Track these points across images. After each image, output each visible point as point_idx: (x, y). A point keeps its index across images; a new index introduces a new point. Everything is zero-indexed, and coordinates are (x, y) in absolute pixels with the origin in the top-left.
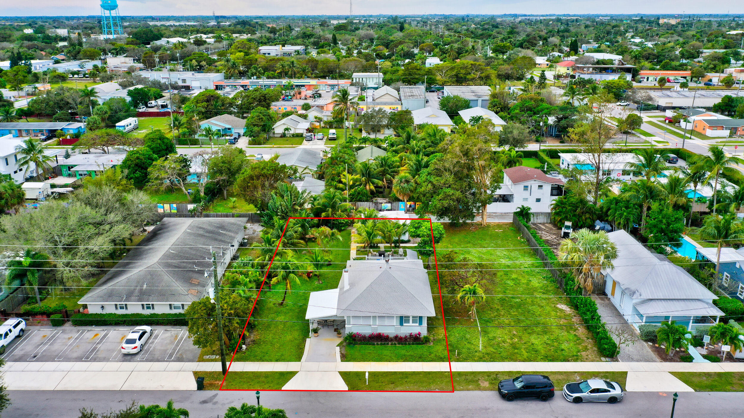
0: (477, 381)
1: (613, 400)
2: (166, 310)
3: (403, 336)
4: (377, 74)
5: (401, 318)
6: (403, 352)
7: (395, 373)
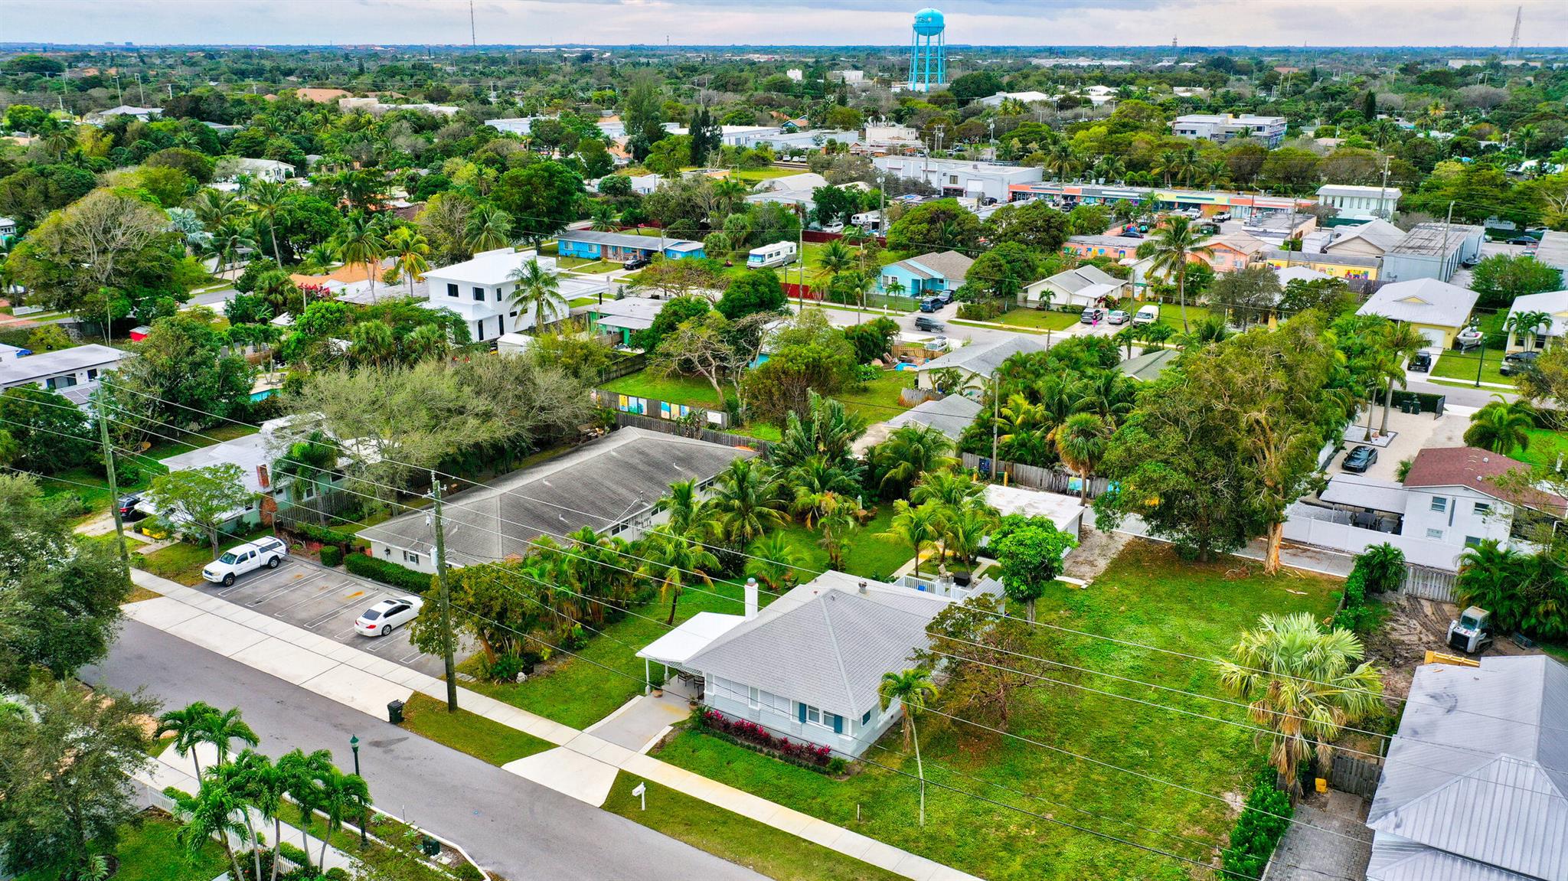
4: (1379, 189)
5: (803, 707)
6: (769, 774)
7: (712, 807)
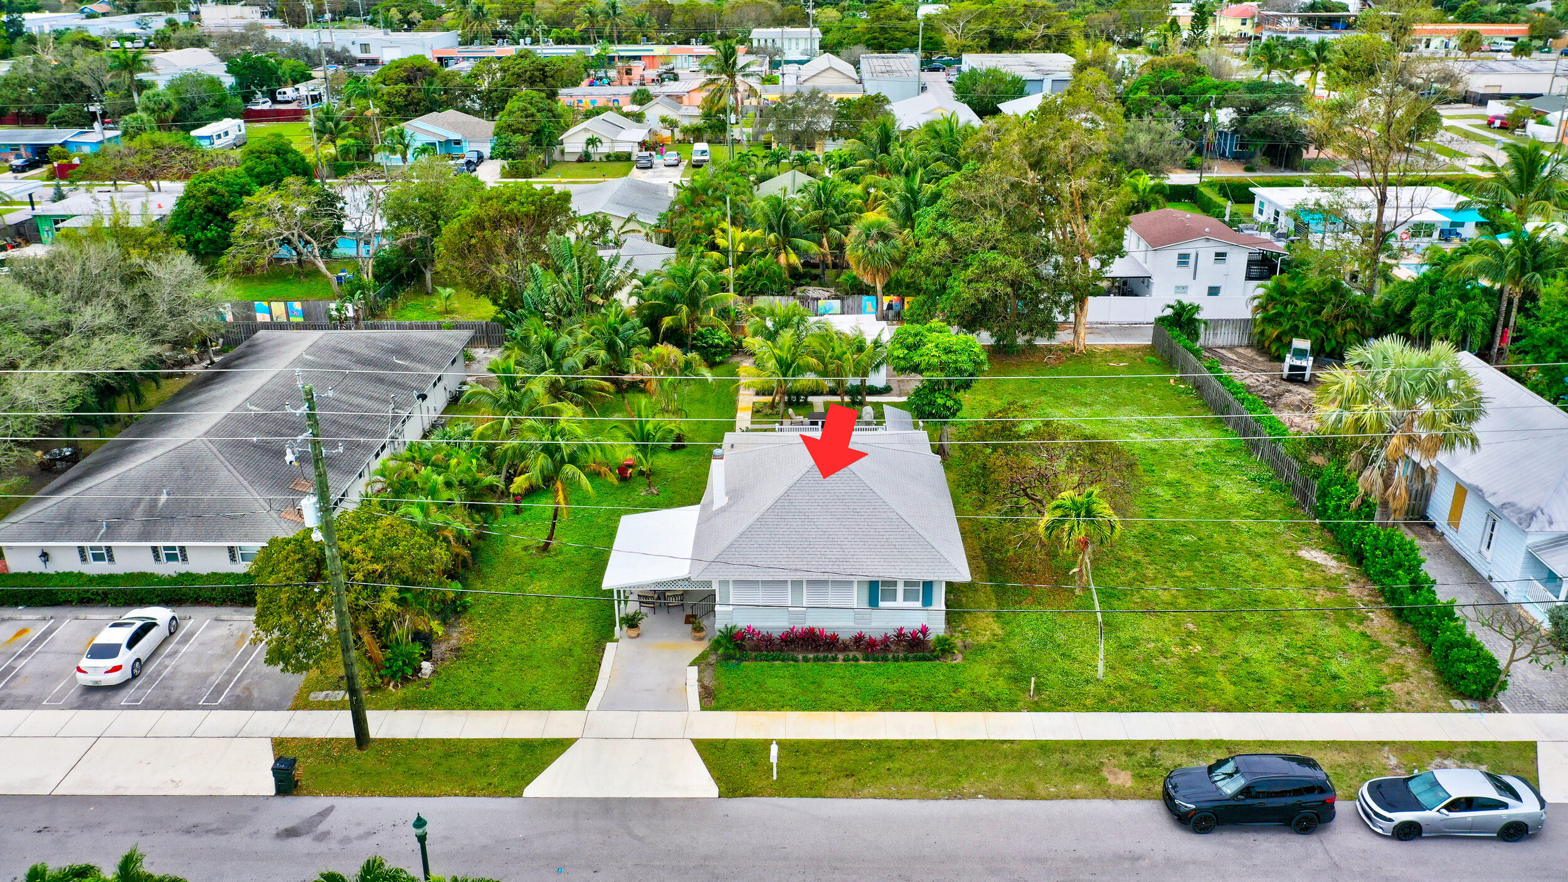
0: (1097, 769)
1: (1515, 832)
2: (222, 565)
3: (878, 636)
4: (808, 30)
5: (873, 585)
7: (856, 745)
